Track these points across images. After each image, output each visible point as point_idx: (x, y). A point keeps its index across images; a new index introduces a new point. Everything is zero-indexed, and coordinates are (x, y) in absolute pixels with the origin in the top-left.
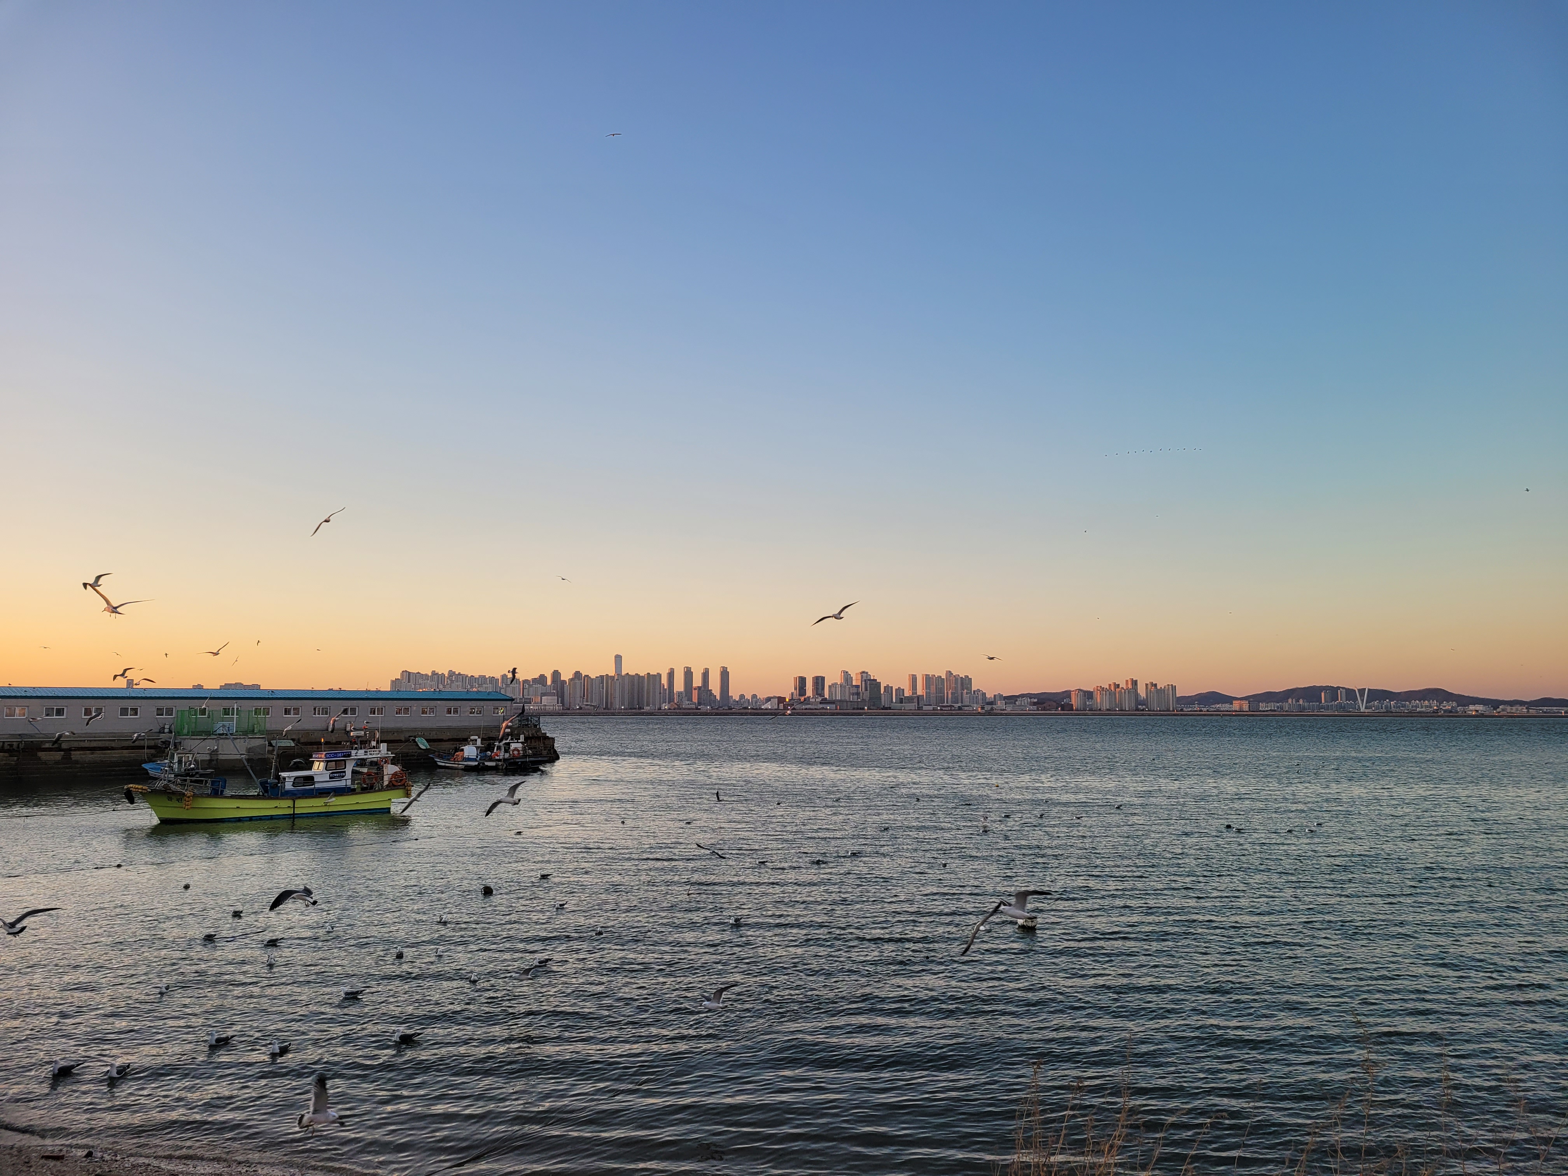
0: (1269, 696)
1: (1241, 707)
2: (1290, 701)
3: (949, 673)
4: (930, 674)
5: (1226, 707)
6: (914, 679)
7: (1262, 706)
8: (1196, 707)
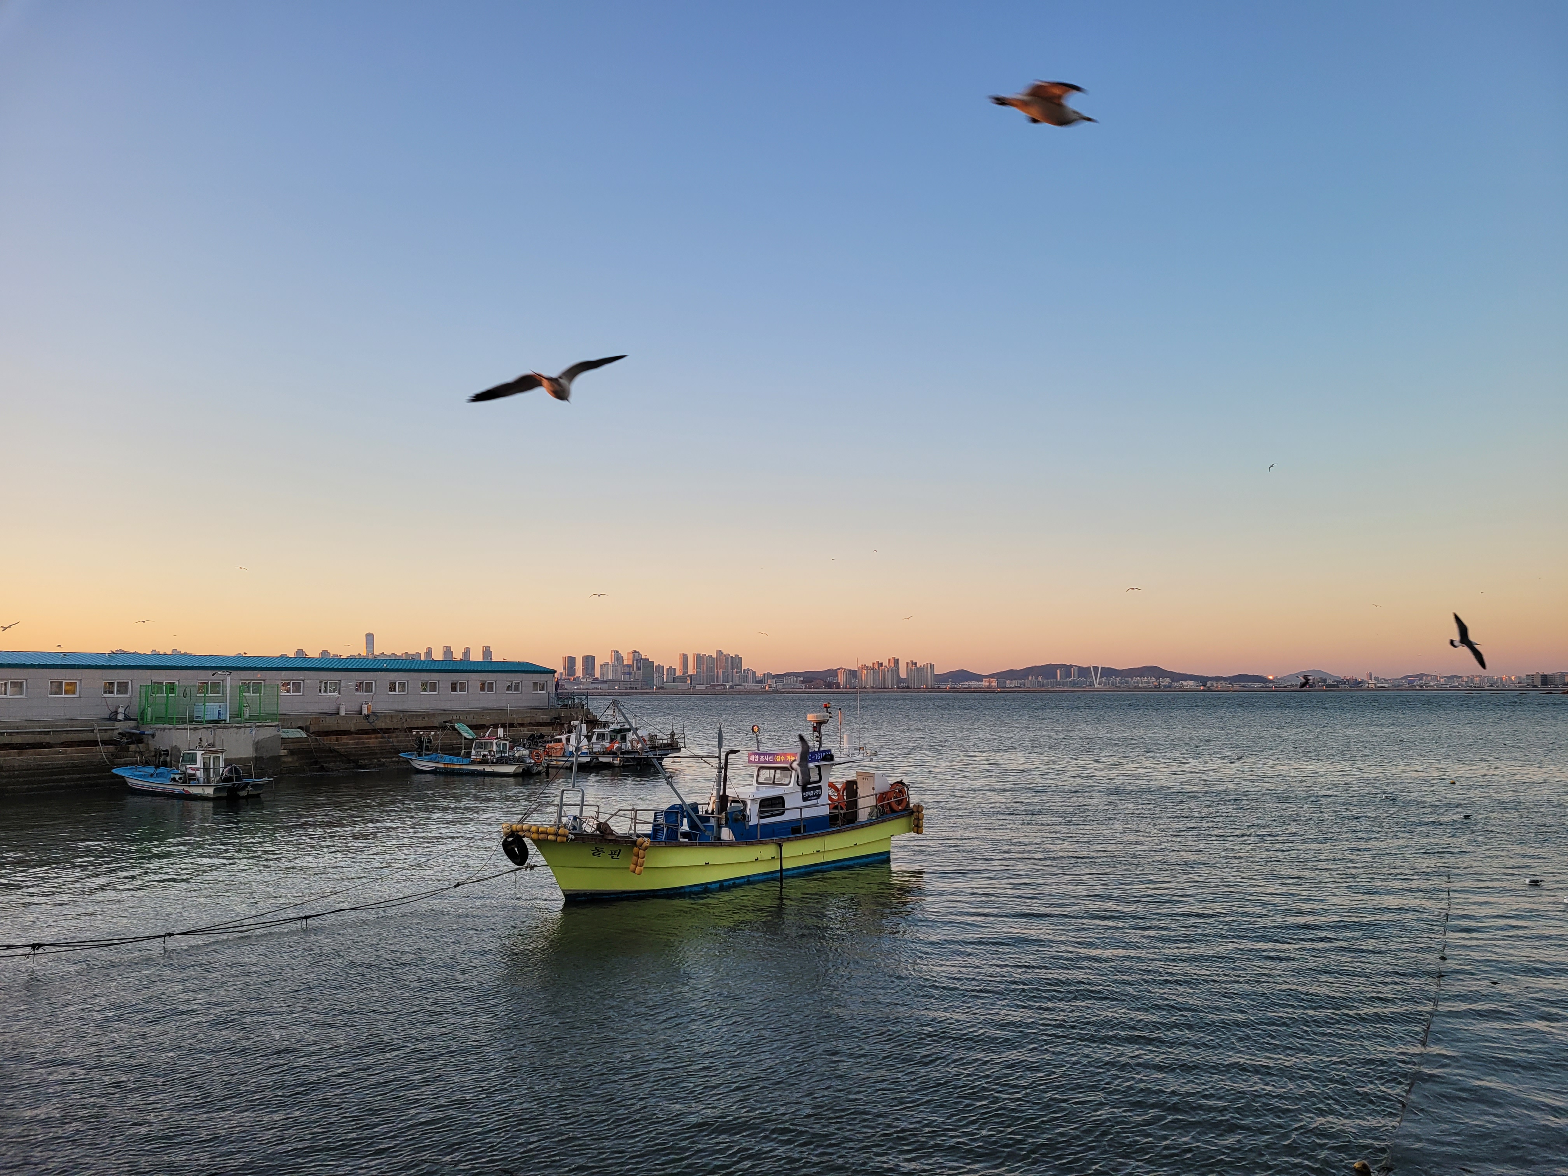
0: (1011, 674)
1: (990, 684)
2: (1030, 678)
3: (720, 652)
4: (702, 653)
5: (975, 684)
6: (685, 657)
7: (1009, 683)
8: (950, 685)
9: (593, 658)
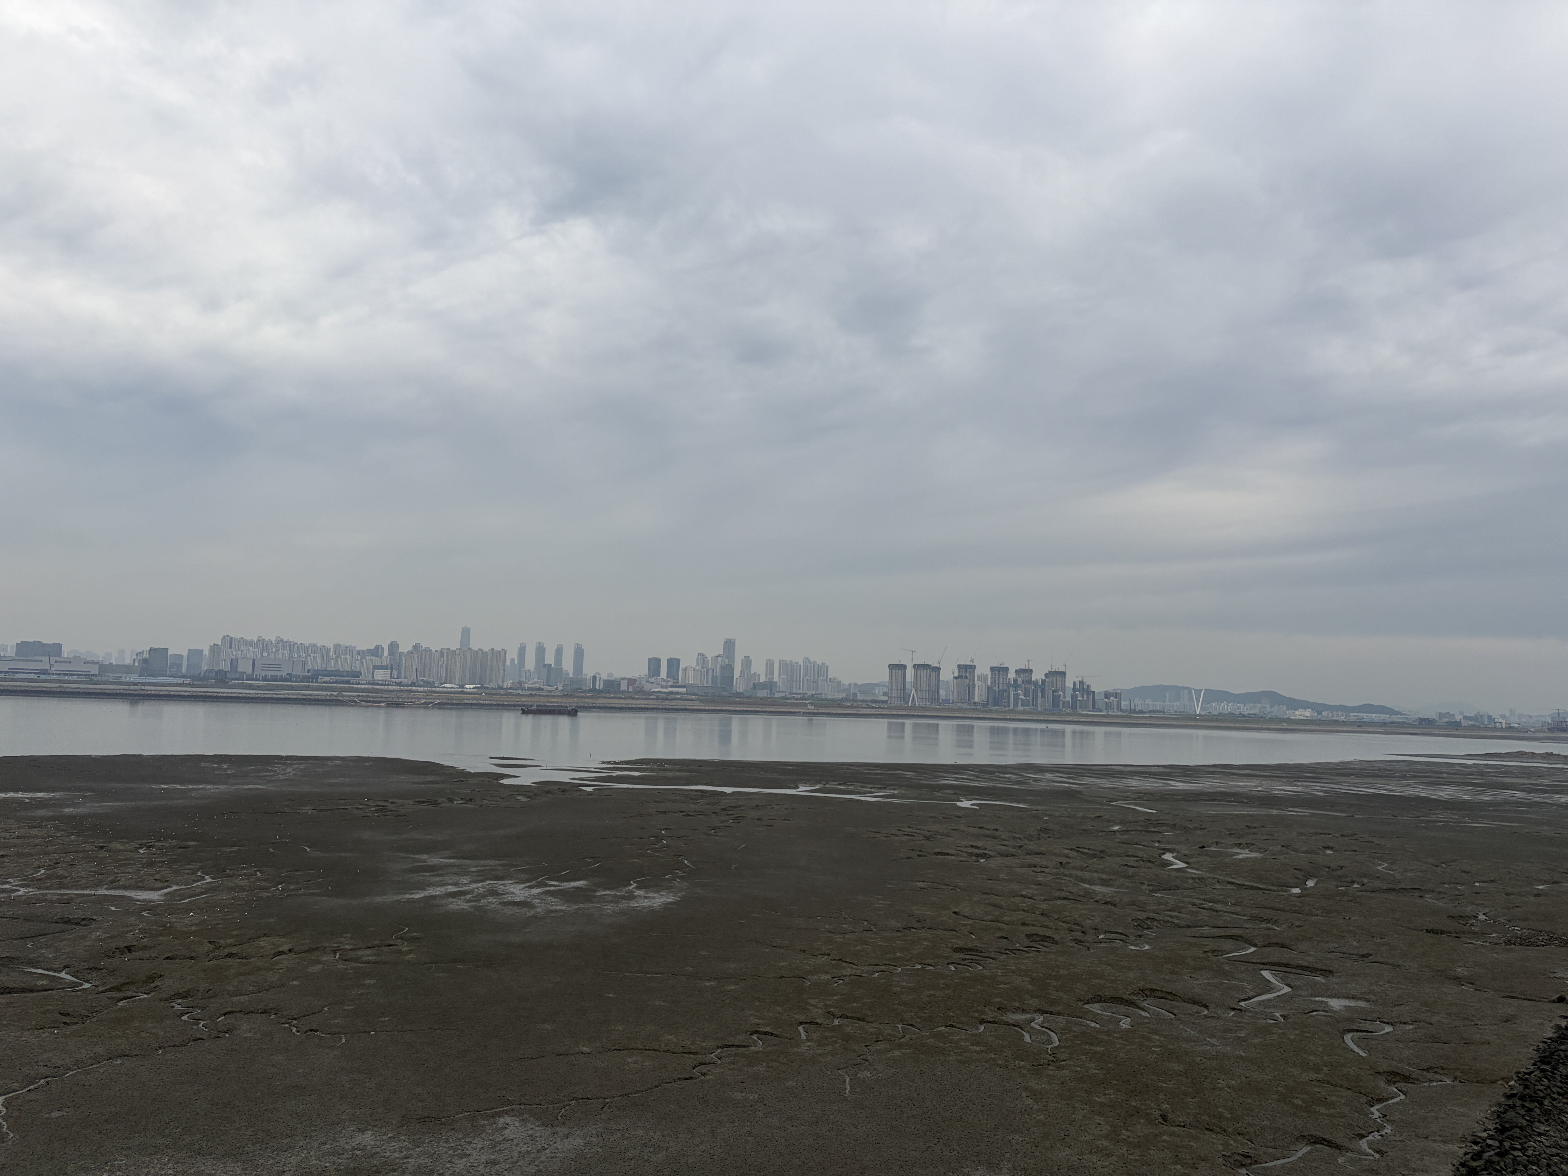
9: (678, 661)
